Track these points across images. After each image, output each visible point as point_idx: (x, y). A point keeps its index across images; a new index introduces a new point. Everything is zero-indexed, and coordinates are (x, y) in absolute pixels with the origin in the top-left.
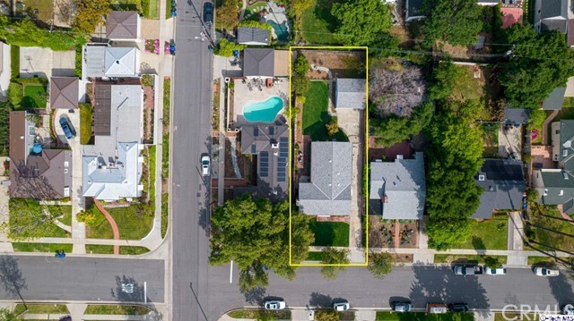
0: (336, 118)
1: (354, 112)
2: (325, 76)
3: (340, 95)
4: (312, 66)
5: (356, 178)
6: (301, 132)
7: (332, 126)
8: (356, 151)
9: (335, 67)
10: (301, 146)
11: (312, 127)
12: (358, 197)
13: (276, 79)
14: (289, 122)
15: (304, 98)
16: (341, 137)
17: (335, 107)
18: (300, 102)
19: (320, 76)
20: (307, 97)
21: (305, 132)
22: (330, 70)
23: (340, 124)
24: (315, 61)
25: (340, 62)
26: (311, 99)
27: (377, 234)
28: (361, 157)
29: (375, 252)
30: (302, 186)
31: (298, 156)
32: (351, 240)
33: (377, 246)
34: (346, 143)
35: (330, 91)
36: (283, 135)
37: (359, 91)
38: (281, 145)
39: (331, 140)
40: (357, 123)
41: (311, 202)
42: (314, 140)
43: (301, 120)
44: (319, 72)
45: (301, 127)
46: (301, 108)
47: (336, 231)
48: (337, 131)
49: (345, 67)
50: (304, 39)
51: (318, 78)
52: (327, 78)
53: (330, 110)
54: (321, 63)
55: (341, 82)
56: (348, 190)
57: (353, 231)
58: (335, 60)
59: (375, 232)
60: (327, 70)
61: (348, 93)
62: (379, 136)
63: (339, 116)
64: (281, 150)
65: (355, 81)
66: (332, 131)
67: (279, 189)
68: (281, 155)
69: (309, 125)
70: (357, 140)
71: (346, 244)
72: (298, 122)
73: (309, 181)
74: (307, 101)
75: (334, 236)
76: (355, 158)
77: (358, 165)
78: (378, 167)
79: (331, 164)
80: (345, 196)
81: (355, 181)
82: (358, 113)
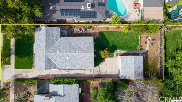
0: (112, 56)
1: (117, 70)
2: (143, 48)
3: (132, 58)
4: (150, 38)
5: (67, 73)
6: (101, 30)
7: (106, 53)
8: (88, 72)
9: (149, 54)
10: (90, 31)
11: (105, 38)
12: (52, 75)
13: (140, 11)
14: (108, 20)
15: (126, 32)
16: (98, 60)
17: (121, 55)
18: (124, 28)
19: (143, 44)
20: (127, 34)
21: (101, 34)
22: (148, 51)
23: (108, 60)
24: (153, 40)
25: (153, 59)
26: (125, 37)
27: (25, 90)
28: (83, 76)
29: (11, 89)
30: (58, 30)
31: (82, 29)
32: (20, 71)
33: (16, 90)
34: (93, 64)
35: (132, 52)
36: (98, 14)
37: (135, 73)
38: (90, 12)
39: (95, 53)
40: (109, 72)
41: (44, 37)
42: (95, 40)
43: (110, 30)
44: (146, 43)
45: (104, 30)
46: (119, 30)
47: (26, 59)
48: (103, 56)
49: (150, 62)
50: (169, 31)
51: (141, 43)
52: (142, 49)
53: (118, 51)
54: (152, 44)
55: (141, 58)
56: (55, 67)
57: (27, 72)
58: (155, 55)
59: (27, 88)
60: (147, 49)
61: (133, 65)
62: (99, 90)
63: (114, 58)
64: (86, 12)
65: (142, 70)
66: (102, 52)
67: (54, 11)
68: (82, 12)
69: (106, 36)
70: (96, 73)
71: (17, 67)
72: (108, 28)
73: (62, 35)
74: (124, 34)
75: (22, 58)
76: (82, 72)
77: (77, 74)
78: (75, 89)
79: (75, 52)
80: (49, 64)
81: (65, 72)
82: (116, 73)
